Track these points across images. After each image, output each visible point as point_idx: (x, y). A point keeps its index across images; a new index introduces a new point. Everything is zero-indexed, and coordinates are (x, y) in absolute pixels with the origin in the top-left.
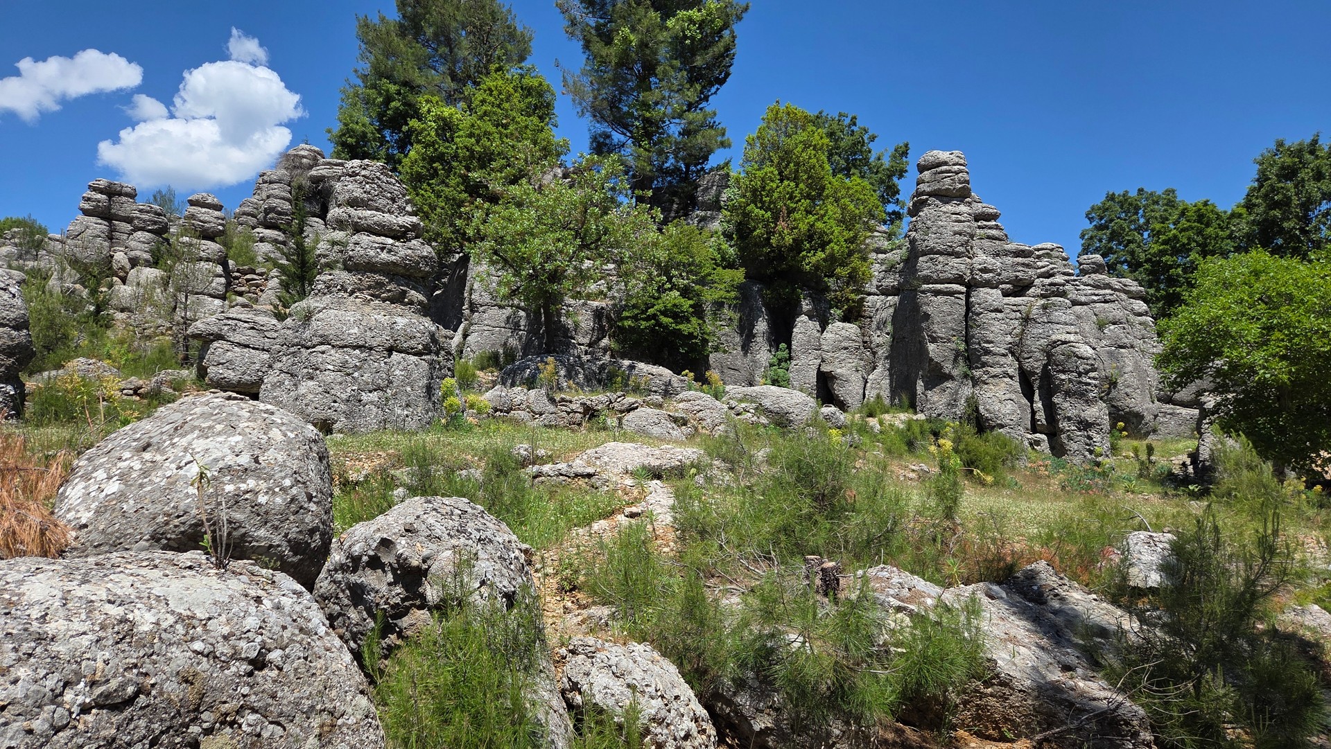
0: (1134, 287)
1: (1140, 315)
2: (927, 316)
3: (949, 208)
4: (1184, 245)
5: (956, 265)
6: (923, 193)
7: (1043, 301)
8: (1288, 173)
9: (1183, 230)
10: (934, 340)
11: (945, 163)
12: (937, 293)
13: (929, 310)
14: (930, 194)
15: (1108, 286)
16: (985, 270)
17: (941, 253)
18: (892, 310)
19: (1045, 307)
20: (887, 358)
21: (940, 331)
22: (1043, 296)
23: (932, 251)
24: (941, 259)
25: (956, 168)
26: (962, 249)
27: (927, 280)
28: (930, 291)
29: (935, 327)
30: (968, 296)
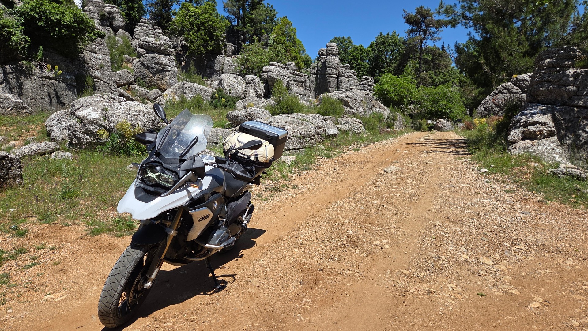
0: (355, 73)
1: (356, 80)
2: (329, 82)
3: (334, 57)
4: (357, 58)
5: (336, 71)
6: (328, 53)
7: (348, 79)
9: (357, 53)
10: (331, 88)
11: (334, 47)
12: (332, 77)
13: (330, 81)
14: (330, 53)
15: (351, 73)
16: (342, 73)
17: (333, 68)
18: (315, 78)
19: (348, 80)
20: (314, 90)
21: (333, 86)
23: (330, 67)
24: (333, 69)
25: (336, 48)
26: (337, 67)
27: (329, 74)
28: (330, 76)
29: (331, 85)
30: (338, 79)
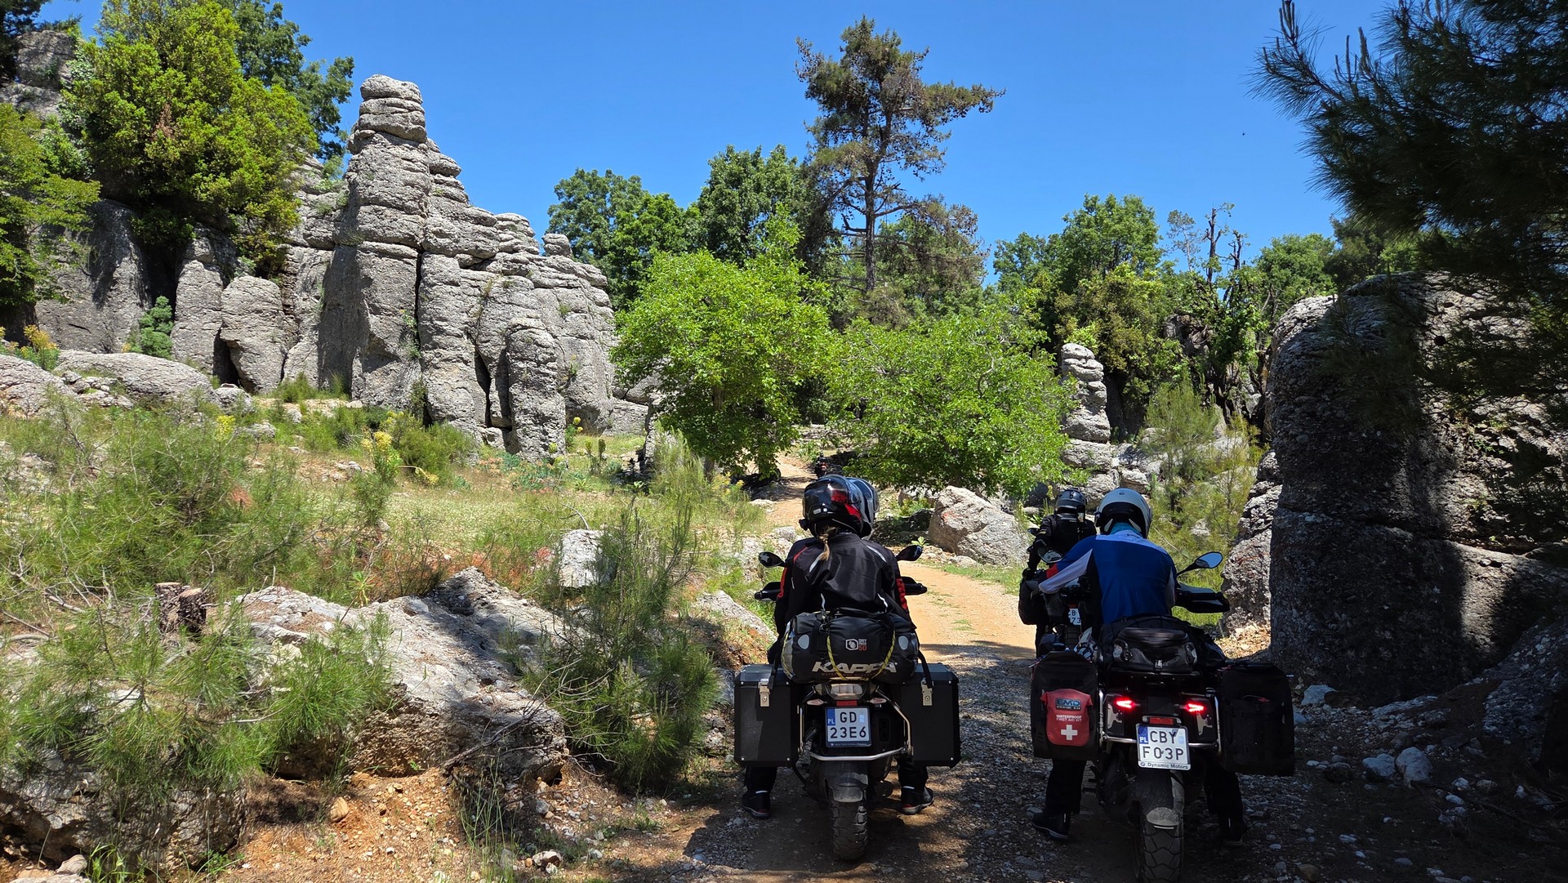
0: (598, 275)
1: (601, 305)
2: (368, 281)
3: (399, 151)
4: (645, 237)
5: (406, 224)
6: (367, 126)
7: (504, 279)
8: (735, 181)
9: (645, 222)
10: (376, 311)
11: (397, 95)
12: (382, 254)
13: (372, 274)
14: (377, 130)
15: (572, 271)
16: (440, 234)
17: (389, 206)
18: (323, 268)
19: (506, 286)
20: (315, 328)
21: (385, 302)
22: (504, 273)
23: (377, 201)
24: (388, 212)
25: (409, 103)
26: (414, 205)
27: (370, 236)
28: (373, 249)
29: (379, 296)
30: (420, 263)
